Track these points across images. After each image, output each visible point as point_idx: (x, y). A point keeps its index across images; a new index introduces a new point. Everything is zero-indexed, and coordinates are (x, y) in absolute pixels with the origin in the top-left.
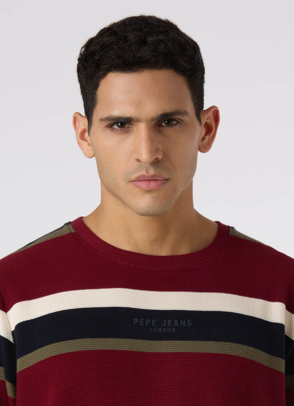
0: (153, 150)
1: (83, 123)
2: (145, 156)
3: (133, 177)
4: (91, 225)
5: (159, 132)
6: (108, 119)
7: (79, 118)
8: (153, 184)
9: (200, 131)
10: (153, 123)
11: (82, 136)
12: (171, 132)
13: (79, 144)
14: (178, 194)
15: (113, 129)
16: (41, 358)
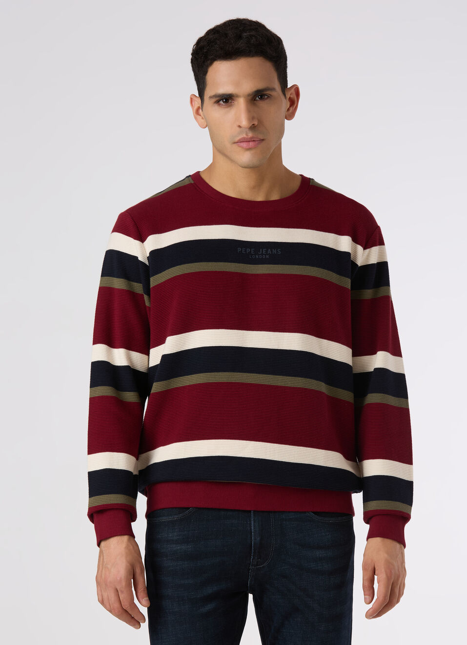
0: (251, 118)
1: (198, 102)
2: (244, 123)
3: (237, 139)
4: (205, 177)
5: (254, 104)
6: (215, 96)
7: (194, 98)
8: (251, 144)
9: (285, 104)
10: (250, 98)
11: (197, 112)
12: (263, 104)
13: (196, 118)
14: (272, 151)
15: (219, 105)
16: (169, 277)
